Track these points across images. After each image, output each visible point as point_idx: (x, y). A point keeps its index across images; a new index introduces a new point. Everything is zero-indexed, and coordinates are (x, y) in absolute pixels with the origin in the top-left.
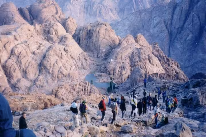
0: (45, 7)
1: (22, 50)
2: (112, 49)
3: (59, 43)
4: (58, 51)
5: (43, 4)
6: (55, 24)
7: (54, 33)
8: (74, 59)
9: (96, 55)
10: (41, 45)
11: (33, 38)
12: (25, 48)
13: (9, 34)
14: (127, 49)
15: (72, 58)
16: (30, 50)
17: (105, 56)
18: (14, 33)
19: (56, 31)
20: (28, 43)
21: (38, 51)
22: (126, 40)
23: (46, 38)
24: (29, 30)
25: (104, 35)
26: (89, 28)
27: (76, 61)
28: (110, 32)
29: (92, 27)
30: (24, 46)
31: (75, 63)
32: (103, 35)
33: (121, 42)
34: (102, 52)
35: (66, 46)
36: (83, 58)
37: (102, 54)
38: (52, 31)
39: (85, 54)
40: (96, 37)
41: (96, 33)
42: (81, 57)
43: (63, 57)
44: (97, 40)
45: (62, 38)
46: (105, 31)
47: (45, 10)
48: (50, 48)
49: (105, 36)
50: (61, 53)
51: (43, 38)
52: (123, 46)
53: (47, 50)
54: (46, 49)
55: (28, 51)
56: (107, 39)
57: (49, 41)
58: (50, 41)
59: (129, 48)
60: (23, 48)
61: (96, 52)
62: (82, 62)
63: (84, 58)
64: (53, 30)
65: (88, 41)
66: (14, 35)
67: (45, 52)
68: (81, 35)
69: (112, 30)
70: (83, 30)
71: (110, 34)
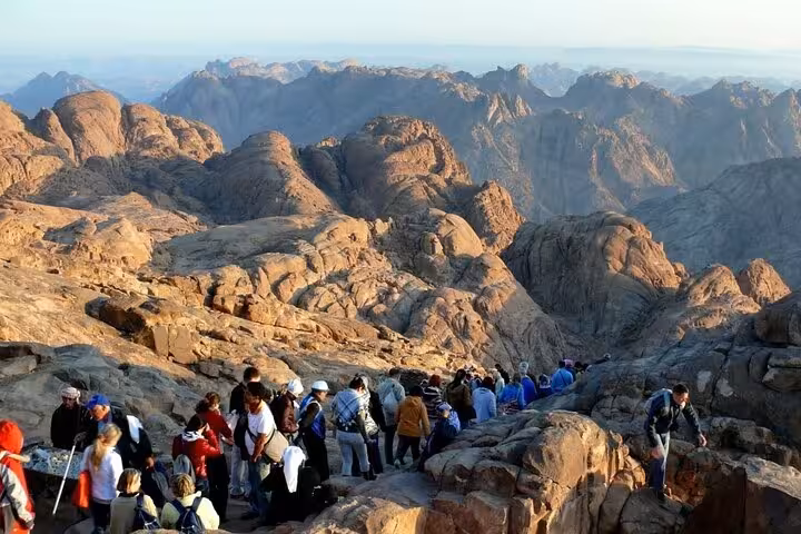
0: (399, 148)
1: (331, 304)
2: (651, 309)
3: (455, 282)
4: (454, 311)
5: (391, 137)
6: (444, 221)
7: (439, 248)
8: (511, 338)
9: (590, 329)
10: (395, 290)
11: (365, 262)
12: (339, 297)
13: (291, 252)
14: (706, 315)
15: (503, 334)
16: (356, 304)
17: (625, 332)
18: (305, 248)
19: (448, 243)
20: (351, 279)
21: (382, 307)
22: (704, 283)
23: (411, 263)
24: (355, 239)
25: (624, 260)
26: (567, 234)
27: (515, 346)
28: (647, 252)
29: (578, 229)
30: (337, 290)
31: (513, 352)
32: (621, 260)
33: (686, 289)
34: (614, 320)
35: (482, 294)
36: (542, 337)
37: (612, 324)
38: (433, 241)
39: (550, 321)
40: (593, 265)
41: (593, 254)
42: (535, 335)
43: (470, 331)
44: (596, 276)
45: (468, 266)
46: (626, 248)
47: (395, 157)
48: (425, 298)
49: (626, 265)
50: (463, 315)
51: (400, 264)
52: (691, 303)
53: (412, 306)
54: (409, 301)
55: (351, 305)
56: (632, 276)
57: (419, 273)
58: (422, 275)
59: (715, 311)
60: (332, 296)
61: (588, 316)
62: (538, 349)
63: (545, 338)
64: (437, 240)
65: (560, 278)
66: (306, 255)
67: (407, 312)
68: (534, 255)
69: (654, 244)
70: (544, 240)
71: (647, 258)
